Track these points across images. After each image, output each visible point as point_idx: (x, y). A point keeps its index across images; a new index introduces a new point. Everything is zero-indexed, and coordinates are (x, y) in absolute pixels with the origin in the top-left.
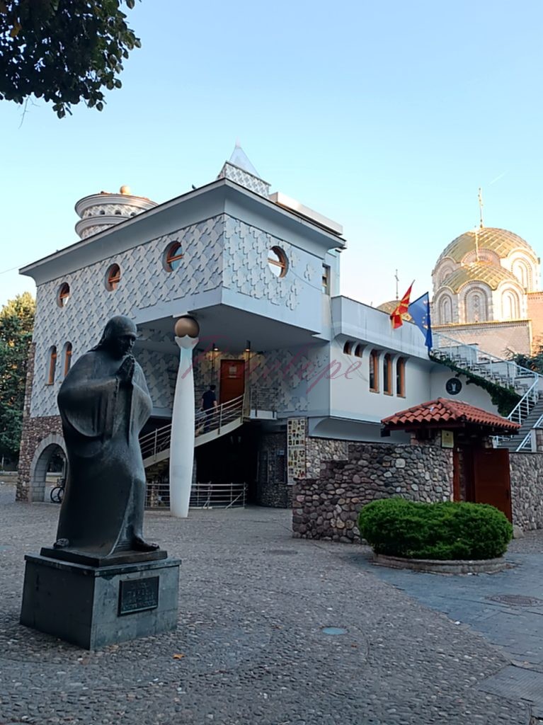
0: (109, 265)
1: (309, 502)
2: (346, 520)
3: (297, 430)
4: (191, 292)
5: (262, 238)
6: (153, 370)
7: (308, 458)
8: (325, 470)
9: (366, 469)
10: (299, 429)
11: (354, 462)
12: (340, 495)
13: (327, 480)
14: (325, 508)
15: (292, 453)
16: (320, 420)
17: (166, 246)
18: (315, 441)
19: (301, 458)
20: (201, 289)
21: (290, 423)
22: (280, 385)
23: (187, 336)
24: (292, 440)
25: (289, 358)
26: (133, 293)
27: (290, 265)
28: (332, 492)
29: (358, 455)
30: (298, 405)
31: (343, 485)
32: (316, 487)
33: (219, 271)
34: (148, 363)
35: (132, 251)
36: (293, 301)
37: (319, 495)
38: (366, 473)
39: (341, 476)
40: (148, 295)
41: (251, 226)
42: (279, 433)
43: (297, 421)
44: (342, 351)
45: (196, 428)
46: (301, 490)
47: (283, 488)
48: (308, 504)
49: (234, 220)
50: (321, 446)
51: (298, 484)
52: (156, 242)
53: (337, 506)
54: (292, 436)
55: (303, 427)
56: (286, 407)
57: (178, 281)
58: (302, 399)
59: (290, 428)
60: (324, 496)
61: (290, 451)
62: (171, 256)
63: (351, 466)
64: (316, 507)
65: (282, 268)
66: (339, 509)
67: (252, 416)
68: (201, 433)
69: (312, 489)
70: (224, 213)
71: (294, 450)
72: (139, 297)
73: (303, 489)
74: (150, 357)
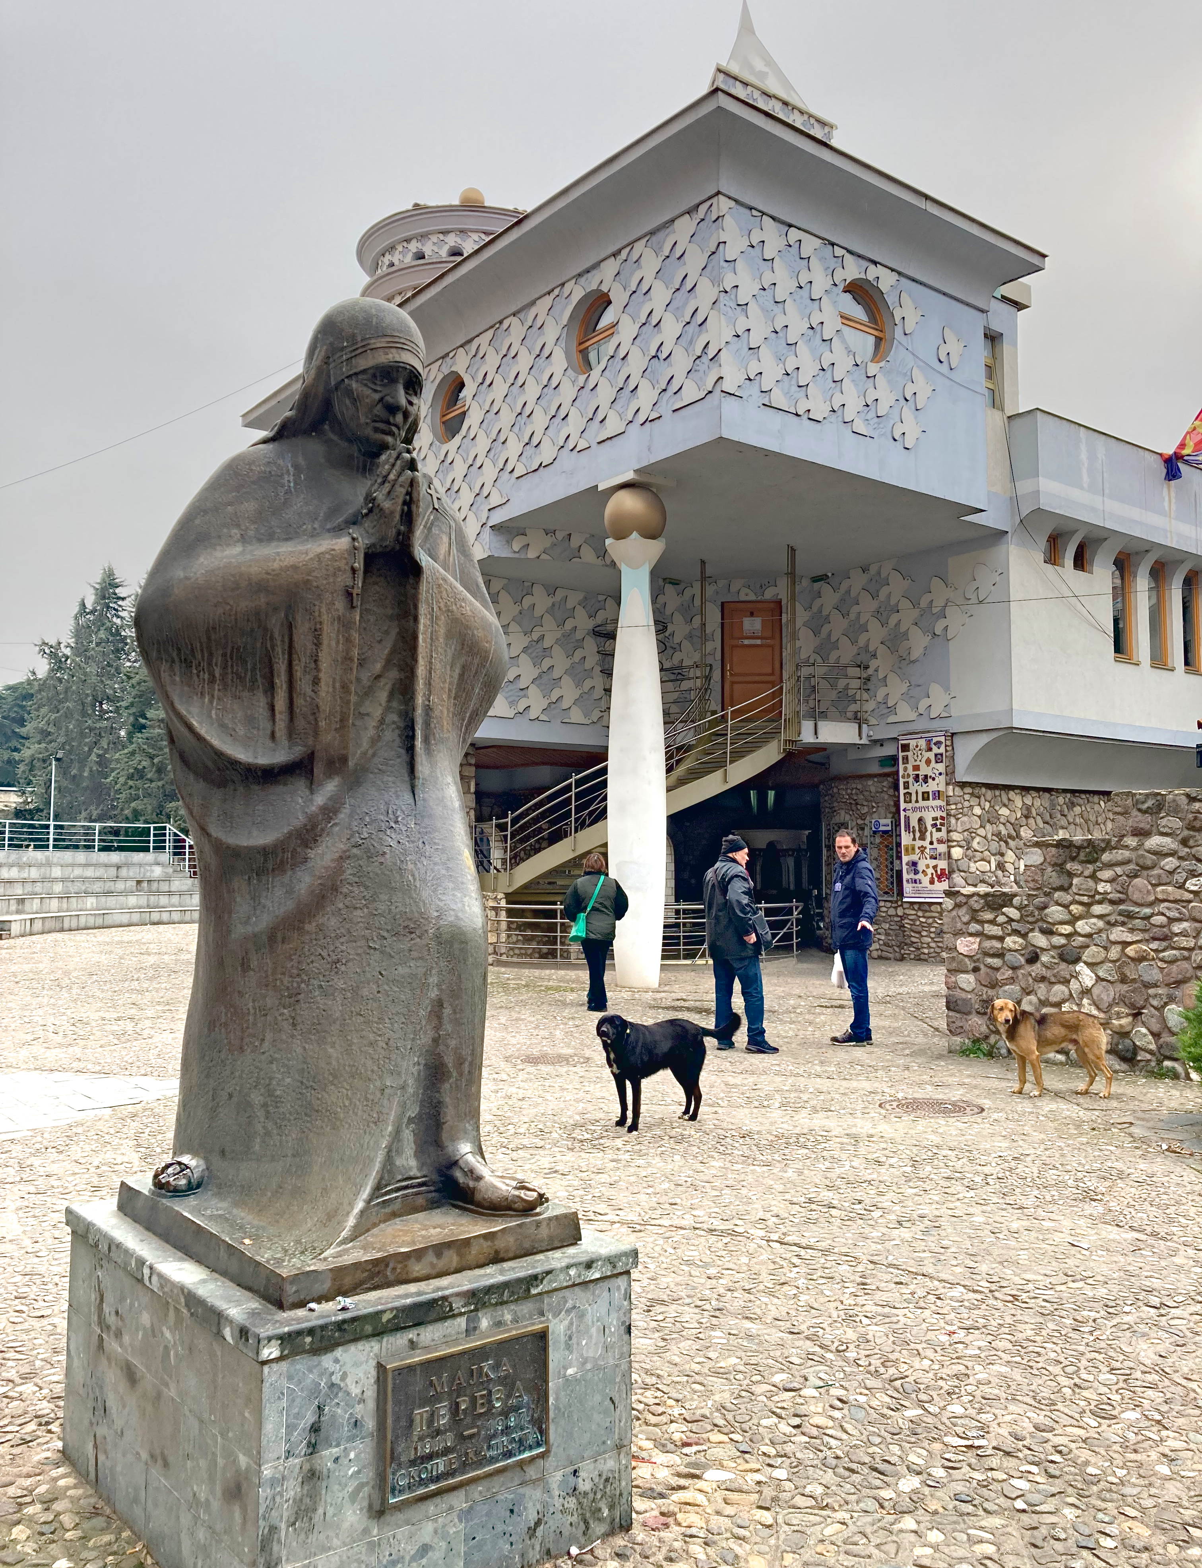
0: (440, 377)
1: (993, 956)
2: (1110, 1006)
3: (923, 765)
4: (642, 417)
5: (822, 259)
6: (559, 635)
7: (955, 836)
8: (1041, 868)
9: (1170, 863)
10: (928, 762)
11: (1132, 841)
12: (1089, 936)
13: (1047, 894)
14: (1044, 972)
15: (914, 823)
16: (984, 739)
17: (570, 308)
18: (972, 794)
19: (937, 835)
20: (665, 408)
21: (905, 748)
22: (874, 656)
23: (635, 535)
24: (912, 790)
25: (897, 587)
26: (498, 441)
27: (898, 332)
28: (1067, 929)
29: (1144, 821)
30: (923, 705)
31: (1097, 909)
32: (1013, 913)
33: (711, 353)
34: (547, 617)
35: (491, 332)
36: (910, 427)
37: (1024, 936)
38: (1171, 873)
39: (1091, 883)
40: (535, 441)
41: (790, 226)
42: (875, 776)
43: (922, 743)
44: (1041, 557)
45: (669, 770)
46: (968, 923)
47: (892, 912)
48: (989, 960)
49: (747, 211)
50: (987, 805)
51: (958, 906)
52: (548, 300)
53: (1081, 967)
54: (911, 780)
55: (939, 758)
56: (892, 710)
57: (606, 393)
58: (935, 690)
59: (906, 760)
60: (1040, 940)
61: (907, 819)
62: (585, 335)
63: (1121, 854)
64: (1014, 968)
65: (879, 340)
66: (1087, 977)
67: (807, 737)
68: (682, 782)
69: (1001, 919)
70: (718, 193)
71: (918, 815)
72: (514, 447)
73: (974, 919)
74: (549, 601)
